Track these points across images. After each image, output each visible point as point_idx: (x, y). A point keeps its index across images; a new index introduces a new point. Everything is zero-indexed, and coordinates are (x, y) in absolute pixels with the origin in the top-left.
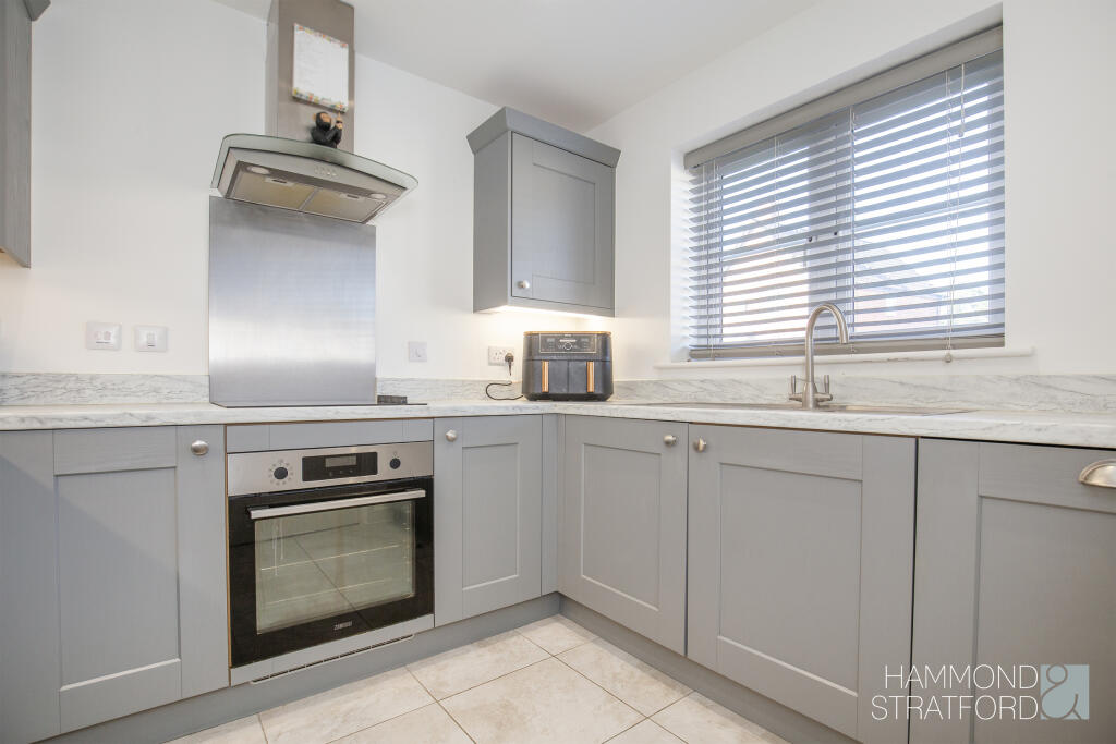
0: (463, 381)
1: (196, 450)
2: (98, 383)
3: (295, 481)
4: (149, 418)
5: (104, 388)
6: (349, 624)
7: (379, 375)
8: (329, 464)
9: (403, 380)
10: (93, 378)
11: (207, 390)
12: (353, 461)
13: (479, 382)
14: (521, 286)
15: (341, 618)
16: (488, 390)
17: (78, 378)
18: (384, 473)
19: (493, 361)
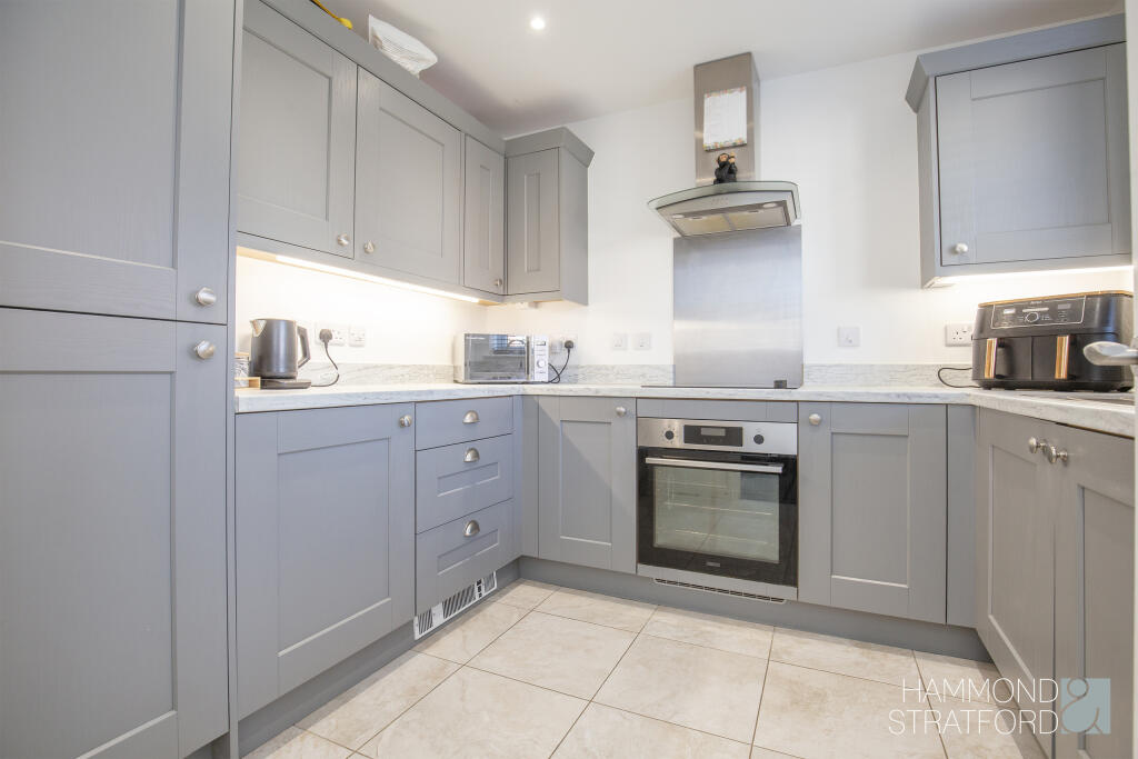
0: (906, 366)
1: (619, 413)
2: (615, 370)
3: (678, 442)
4: (597, 391)
5: (618, 374)
6: (718, 565)
7: (807, 362)
8: (704, 432)
9: (830, 366)
10: (613, 367)
11: (672, 375)
12: (722, 433)
13: (929, 366)
14: (953, 250)
15: (713, 558)
16: (941, 375)
17: (606, 368)
18: (749, 446)
19: (951, 341)
